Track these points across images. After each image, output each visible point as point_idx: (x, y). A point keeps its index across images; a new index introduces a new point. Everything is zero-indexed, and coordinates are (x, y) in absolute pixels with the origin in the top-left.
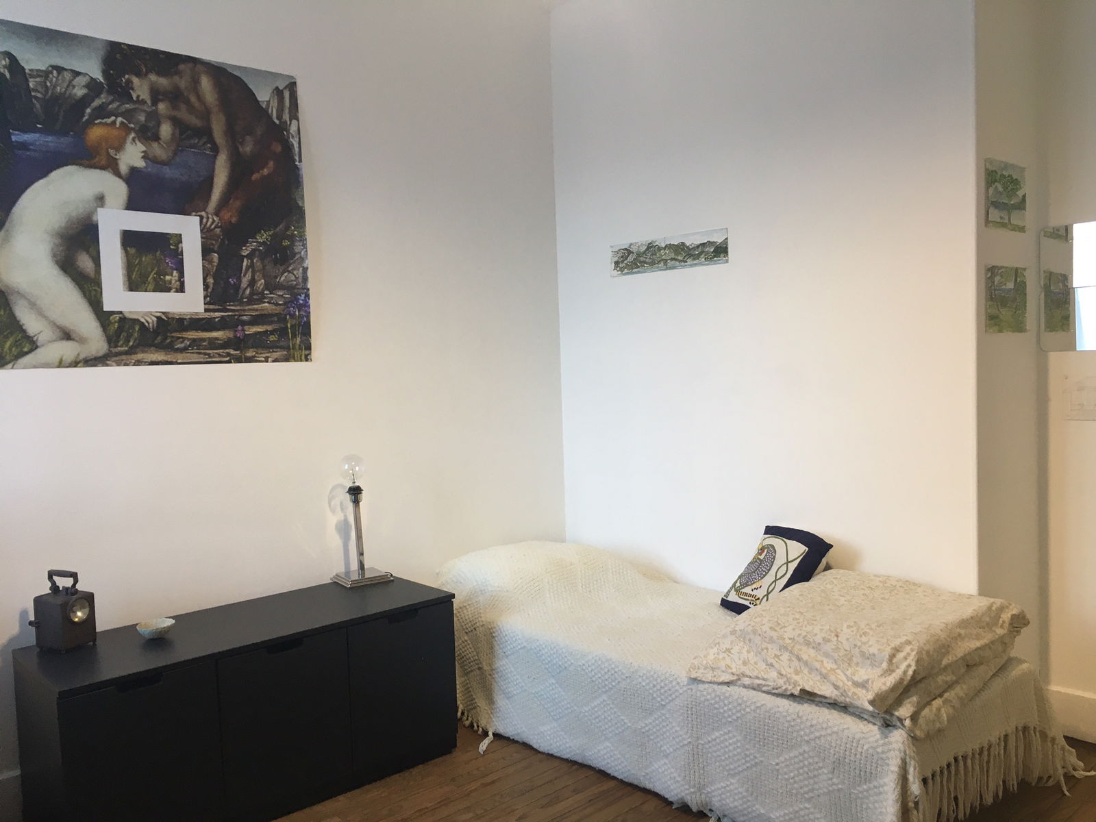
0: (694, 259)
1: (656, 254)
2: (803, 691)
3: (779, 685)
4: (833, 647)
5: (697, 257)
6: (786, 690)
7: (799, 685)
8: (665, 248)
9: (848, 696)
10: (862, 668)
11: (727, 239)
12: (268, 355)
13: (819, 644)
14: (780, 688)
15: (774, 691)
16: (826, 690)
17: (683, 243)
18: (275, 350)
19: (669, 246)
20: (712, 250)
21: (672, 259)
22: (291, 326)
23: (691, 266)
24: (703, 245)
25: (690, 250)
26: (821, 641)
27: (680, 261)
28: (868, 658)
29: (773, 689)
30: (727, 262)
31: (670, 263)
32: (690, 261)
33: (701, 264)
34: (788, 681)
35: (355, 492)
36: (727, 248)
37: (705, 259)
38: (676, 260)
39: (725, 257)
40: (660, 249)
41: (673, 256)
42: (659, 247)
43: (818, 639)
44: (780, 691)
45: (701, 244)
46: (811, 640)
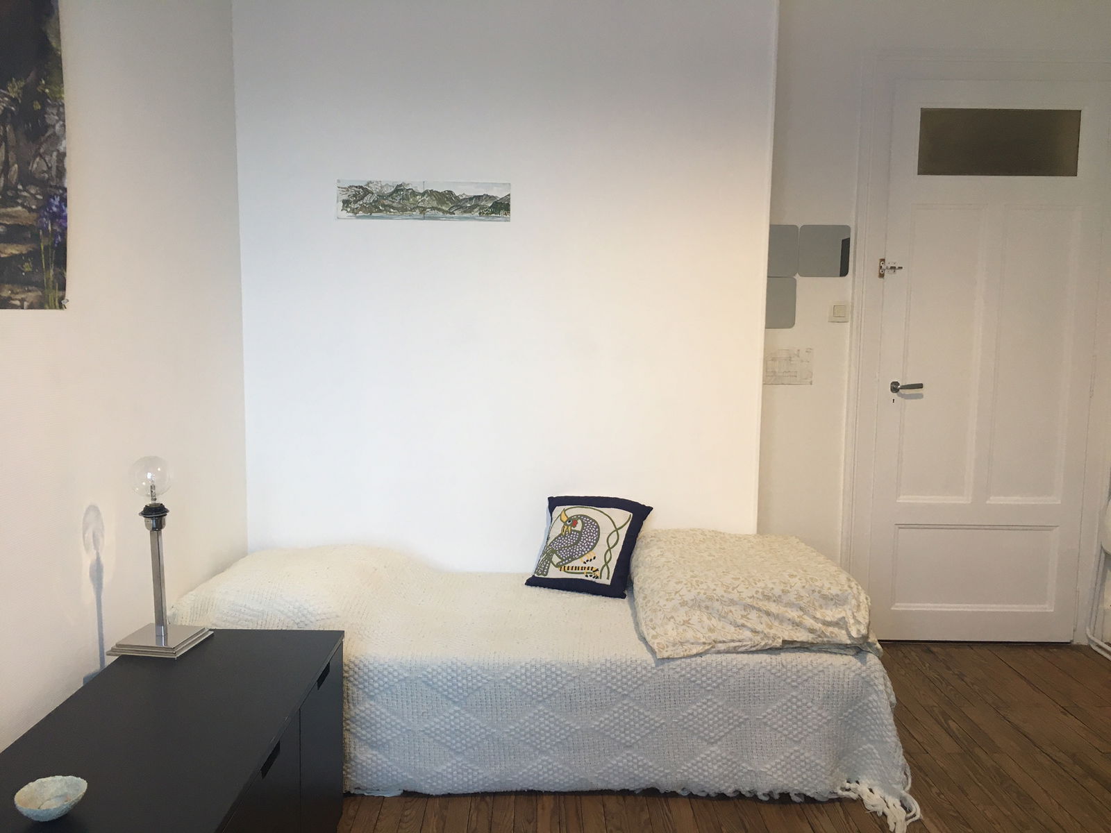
0: (465, 212)
1: (409, 199)
2: (784, 642)
3: (756, 642)
4: (795, 596)
5: (470, 210)
6: (766, 645)
7: (779, 638)
8: (423, 195)
9: (826, 636)
10: (826, 609)
11: (509, 195)
12: (23, 296)
13: (780, 596)
14: (758, 645)
15: (754, 649)
16: (802, 636)
17: (450, 192)
18: (30, 288)
19: (431, 193)
20: (490, 205)
21: (433, 208)
22: (44, 248)
23: (460, 219)
24: (479, 197)
25: (460, 201)
26: (780, 593)
27: (444, 212)
28: (832, 599)
29: (751, 647)
30: (507, 220)
31: (429, 213)
32: (457, 213)
33: (474, 219)
34: (766, 636)
35: (155, 514)
36: (508, 205)
37: (480, 214)
38: (439, 210)
39: (505, 214)
40: (414, 194)
41: (435, 204)
42: (413, 191)
43: (777, 591)
44: (758, 647)
45: (475, 196)
46: (770, 595)
